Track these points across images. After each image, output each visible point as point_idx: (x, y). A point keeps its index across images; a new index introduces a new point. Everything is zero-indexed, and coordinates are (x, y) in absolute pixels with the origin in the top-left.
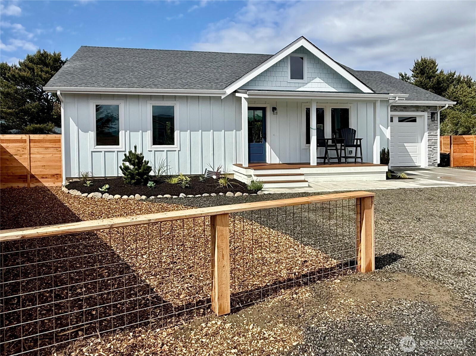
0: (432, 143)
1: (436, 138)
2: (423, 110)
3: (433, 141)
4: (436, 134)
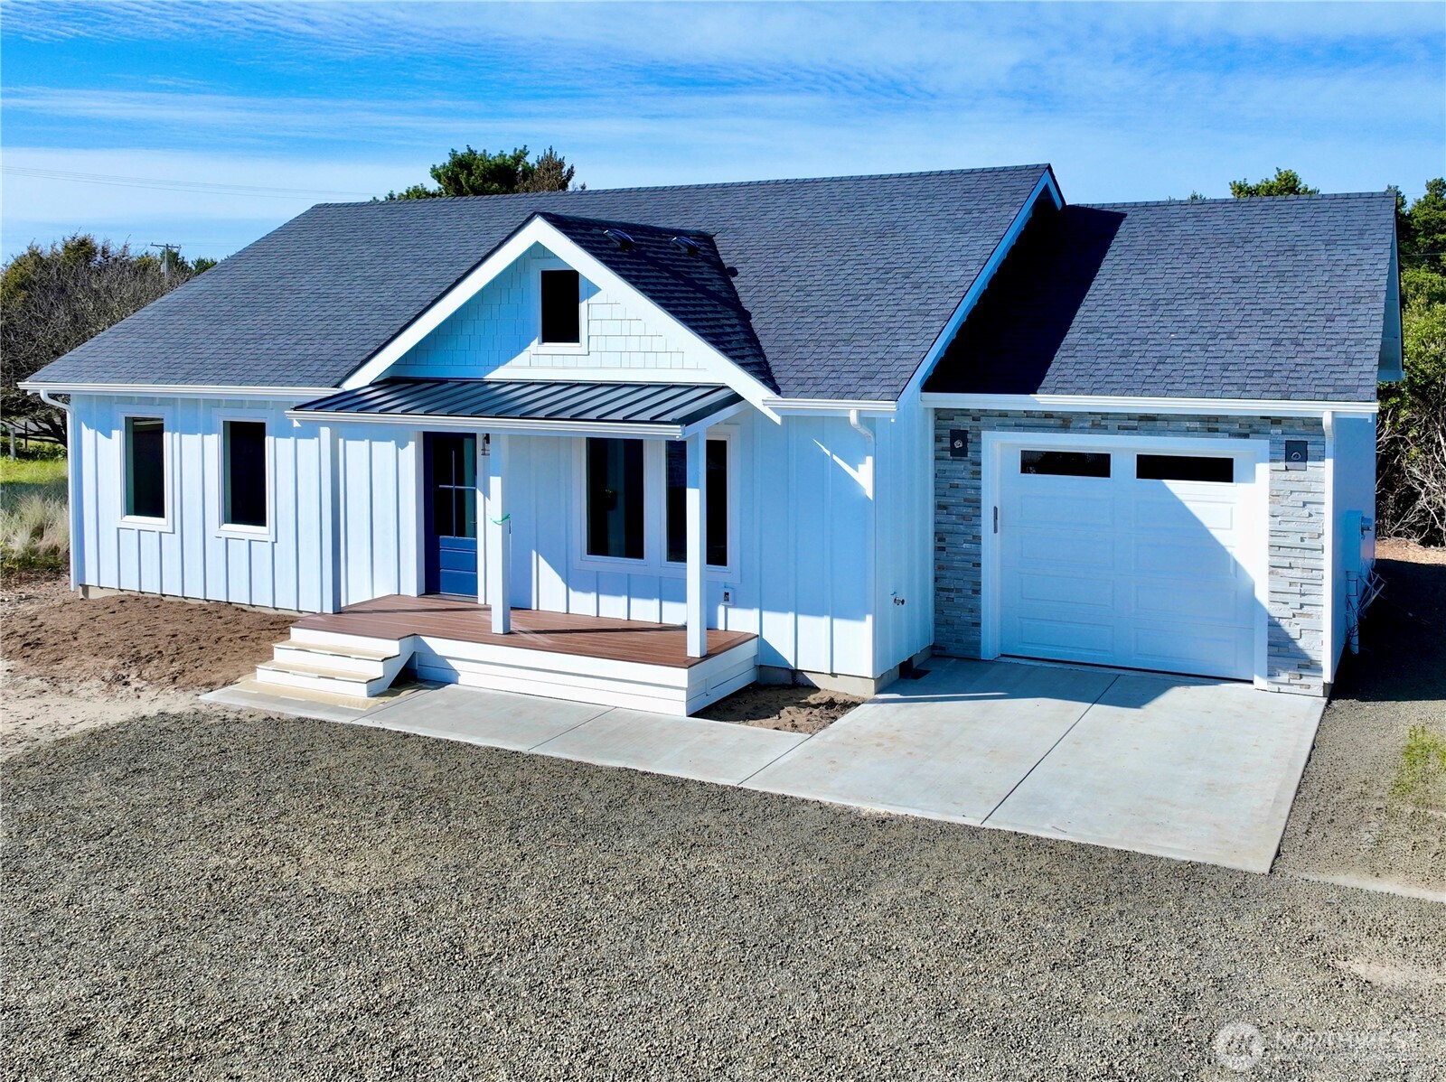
0: (1290, 584)
1: (1312, 563)
2: (1247, 431)
3: (1296, 573)
4: (1314, 544)
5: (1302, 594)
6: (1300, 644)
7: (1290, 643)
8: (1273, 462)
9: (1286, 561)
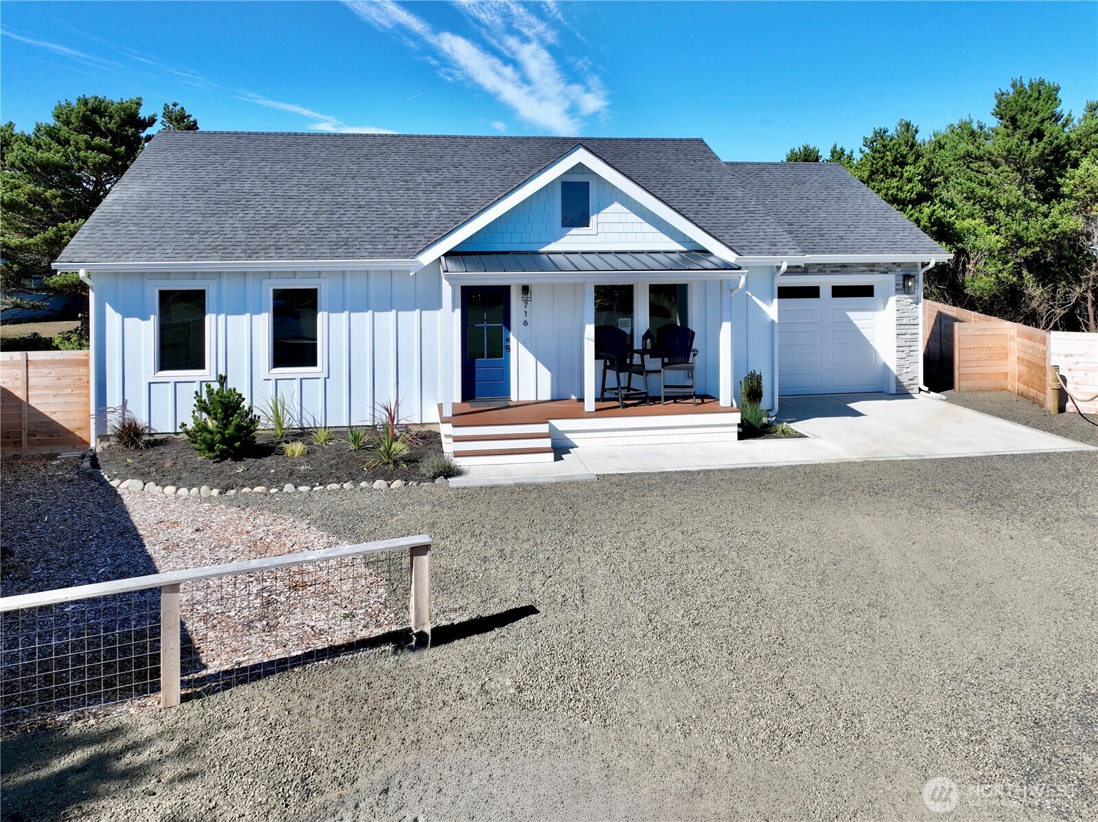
0: (906, 342)
1: (914, 331)
3: (908, 336)
4: (915, 322)
5: (910, 346)
6: (909, 370)
7: (905, 370)
8: (897, 285)
9: (903, 332)
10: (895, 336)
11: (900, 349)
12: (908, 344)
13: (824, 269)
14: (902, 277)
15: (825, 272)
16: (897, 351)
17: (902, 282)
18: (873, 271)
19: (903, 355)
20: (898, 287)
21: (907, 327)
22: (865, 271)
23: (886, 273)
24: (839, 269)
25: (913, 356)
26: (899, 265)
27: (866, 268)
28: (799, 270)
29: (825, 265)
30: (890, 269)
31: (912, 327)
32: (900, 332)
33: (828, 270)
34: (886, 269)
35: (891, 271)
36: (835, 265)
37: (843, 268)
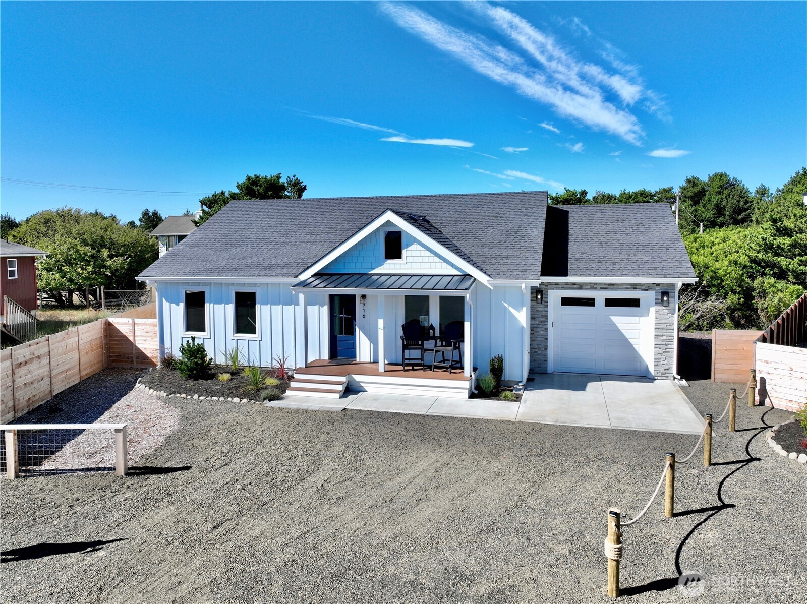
1: (670, 334)
3: (664, 338)
4: (671, 327)
5: (666, 345)
6: (665, 362)
7: (662, 362)
8: (656, 299)
9: (661, 334)
10: (654, 337)
11: (658, 346)
12: (664, 343)
13: (595, 286)
14: (660, 294)
15: (596, 288)
16: (655, 348)
17: (660, 297)
18: (636, 288)
19: (660, 351)
20: (657, 301)
21: (664, 331)
22: (629, 289)
23: (647, 290)
24: (607, 286)
25: (669, 352)
26: (658, 285)
27: (630, 287)
28: (575, 286)
29: (596, 284)
30: (650, 287)
31: (668, 331)
32: (657, 334)
33: (599, 287)
34: (647, 288)
35: (651, 289)
36: (605, 284)
37: (611, 286)
